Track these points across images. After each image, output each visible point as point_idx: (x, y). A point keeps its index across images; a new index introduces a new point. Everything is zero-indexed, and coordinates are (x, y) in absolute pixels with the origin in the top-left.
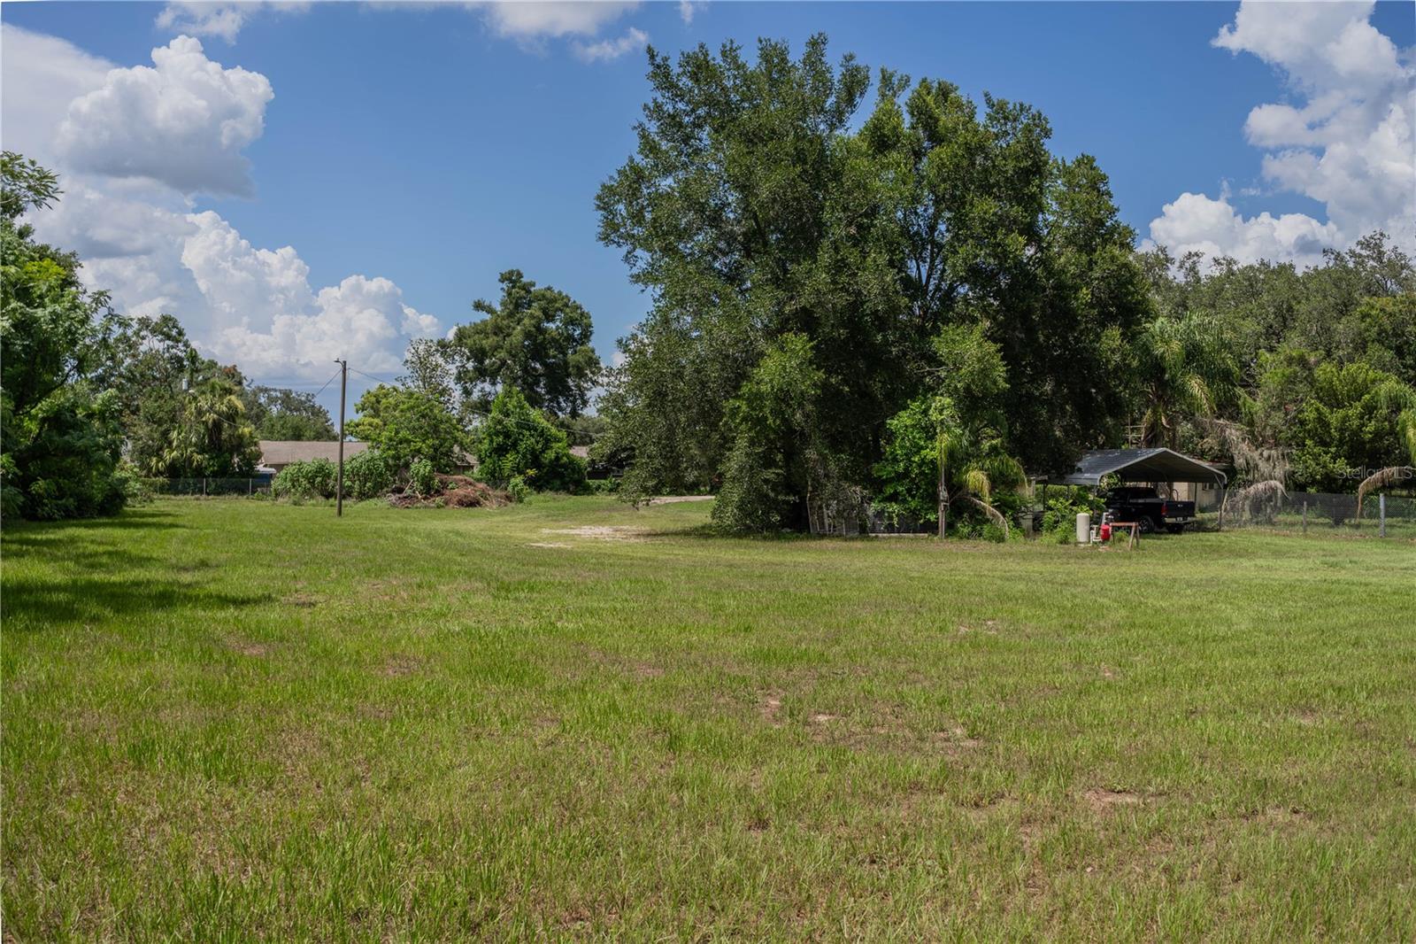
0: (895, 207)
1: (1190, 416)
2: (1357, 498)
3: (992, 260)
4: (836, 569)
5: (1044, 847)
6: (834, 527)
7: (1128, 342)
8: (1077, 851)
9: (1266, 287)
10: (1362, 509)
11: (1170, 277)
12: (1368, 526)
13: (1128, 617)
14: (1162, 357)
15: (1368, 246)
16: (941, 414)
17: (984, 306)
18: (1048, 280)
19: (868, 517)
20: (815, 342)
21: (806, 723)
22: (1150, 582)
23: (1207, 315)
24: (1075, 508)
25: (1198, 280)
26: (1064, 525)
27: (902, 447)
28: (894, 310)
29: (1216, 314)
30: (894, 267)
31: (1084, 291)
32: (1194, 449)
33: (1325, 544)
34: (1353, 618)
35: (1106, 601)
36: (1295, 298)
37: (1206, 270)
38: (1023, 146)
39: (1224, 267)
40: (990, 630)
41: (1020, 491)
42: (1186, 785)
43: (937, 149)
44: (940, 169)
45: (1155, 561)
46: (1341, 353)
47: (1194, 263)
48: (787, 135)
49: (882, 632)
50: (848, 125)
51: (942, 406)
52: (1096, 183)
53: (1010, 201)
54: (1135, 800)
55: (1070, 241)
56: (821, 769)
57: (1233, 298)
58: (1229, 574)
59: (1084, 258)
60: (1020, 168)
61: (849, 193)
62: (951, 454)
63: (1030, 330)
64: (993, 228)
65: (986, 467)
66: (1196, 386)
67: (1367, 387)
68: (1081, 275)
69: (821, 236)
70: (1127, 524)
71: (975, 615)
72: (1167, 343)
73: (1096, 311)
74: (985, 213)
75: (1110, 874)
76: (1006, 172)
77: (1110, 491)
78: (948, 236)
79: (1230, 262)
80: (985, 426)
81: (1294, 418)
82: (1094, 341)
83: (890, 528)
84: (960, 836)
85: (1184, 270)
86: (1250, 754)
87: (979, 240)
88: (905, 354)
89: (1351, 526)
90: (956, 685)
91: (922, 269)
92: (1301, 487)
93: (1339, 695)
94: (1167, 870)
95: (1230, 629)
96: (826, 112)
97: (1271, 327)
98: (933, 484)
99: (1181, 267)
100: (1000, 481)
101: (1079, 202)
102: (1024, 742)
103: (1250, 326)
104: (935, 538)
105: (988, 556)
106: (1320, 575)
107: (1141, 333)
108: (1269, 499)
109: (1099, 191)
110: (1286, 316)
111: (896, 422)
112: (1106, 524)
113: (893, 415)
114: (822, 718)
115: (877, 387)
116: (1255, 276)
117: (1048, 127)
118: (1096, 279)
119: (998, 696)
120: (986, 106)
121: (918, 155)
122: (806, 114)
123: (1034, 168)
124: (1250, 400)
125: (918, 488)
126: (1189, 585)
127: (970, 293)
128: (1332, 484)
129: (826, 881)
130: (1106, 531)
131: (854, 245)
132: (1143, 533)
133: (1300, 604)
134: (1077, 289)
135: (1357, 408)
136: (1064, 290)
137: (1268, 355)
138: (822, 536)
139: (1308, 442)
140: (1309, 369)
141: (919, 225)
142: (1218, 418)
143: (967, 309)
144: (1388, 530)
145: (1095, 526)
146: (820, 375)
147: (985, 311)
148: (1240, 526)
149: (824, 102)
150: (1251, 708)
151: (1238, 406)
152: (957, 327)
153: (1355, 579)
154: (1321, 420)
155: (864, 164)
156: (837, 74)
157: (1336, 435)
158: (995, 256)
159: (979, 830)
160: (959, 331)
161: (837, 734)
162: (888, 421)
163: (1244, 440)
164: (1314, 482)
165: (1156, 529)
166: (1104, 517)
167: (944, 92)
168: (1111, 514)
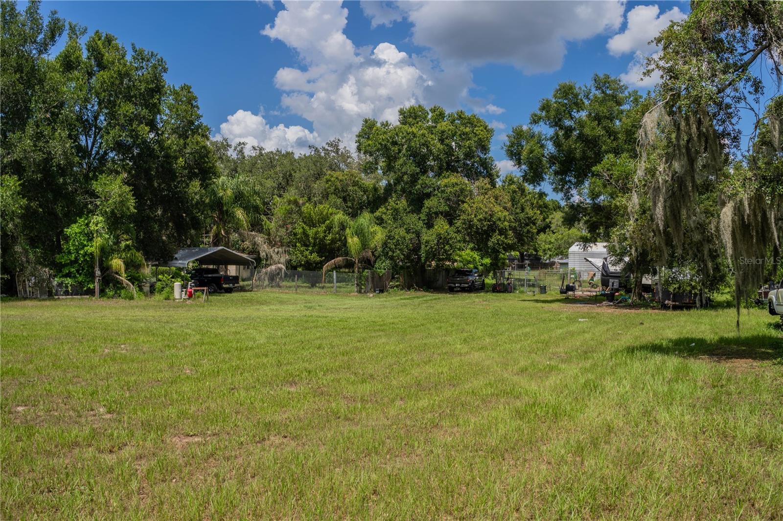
0: (74, 104)
1: (236, 230)
2: (322, 273)
3: (129, 139)
4: (33, 318)
5: (149, 471)
6: (33, 293)
7: (204, 189)
8: (167, 471)
9: (279, 163)
10: (325, 279)
11: (229, 155)
12: (328, 287)
13: (200, 339)
14: (222, 198)
15: (332, 145)
16: (97, 226)
17: (124, 165)
18: (161, 153)
19: (53, 286)
20: (22, 181)
21: (10, 412)
22: (214, 320)
23: (247, 176)
24: (173, 280)
25: (244, 157)
26: (167, 289)
27: (73, 245)
28: (71, 164)
29: (252, 176)
30: (71, 139)
31: (181, 159)
32: (239, 248)
33: (306, 297)
34: (318, 334)
35: (189, 331)
36: (293, 170)
37: (248, 152)
38: (151, 76)
39: (258, 151)
40: (123, 350)
41: (142, 271)
42: (228, 429)
43: (102, 72)
44: (102, 84)
45: (217, 308)
46: (316, 199)
47: (242, 148)
48: (13, 54)
49: (59, 355)
50: (50, 52)
51: (97, 222)
52: (191, 101)
53: (142, 106)
54: (200, 439)
55: (174, 131)
56: (19, 439)
57: (262, 168)
58: (255, 314)
59: (182, 141)
60: (148, 88)
61: (48, 92)
62: (102, 249)
63: (150, 180)
64: (131, 121)
65: (123, 257)
66: (240, 214)
67: (328, 217)
68: (180, 151)
69: (28, 117)
70: (202, 288)
71: (114, 342)
72: (225, 190)
73: (187, 171)
74: (127, 112)
75: (186, 482)
76: (141, 89)
77: (193, 270)
78: (105, 123)
79: (261, 149)
80: (123, 233)
81: (291, 232)
82: (185, 187)
83: (67, 293)
84: (100, 470)
85: (236, 152)
86: (262, 409)
87: (123, 128)
88: (76, 190)
89: (320, 287)
90: (101, 383)
91: (89, 141)
92: (294, 268)
93: (309, 375)
94: (217, 475)
95: (254, 343)
96: (37, 43)
97: (281, 184)
98: (92, 267)
99: (235, 150)
100: (130, 265)
101: (181, 110)
102: (139, 413)
103: (269, 183)
104: (94, 298)
105: (124, 308)
106: (303, 313)
107: (211, 184)
108: (278, 274)
109: (192, 105)
110: (288, 179)
111: (70, 230)
112: (190, 288)
113: (68, 226)
114: (20, 409)
115: (59, 209)
116: (273, 157)
117: (166, 66)
118: (188, 153)
119: (125, 388)
120: (132, 51)
121: (90, 74)
122: (25, 42)
123: (157, 89)
124: (268, 222)
125: (83, 269)
126: (235, 320)
127: (116, 157)
128: (310, 266)
129: (21, 506)
130: (190, 292)
131: (49, 125)
132: (211, 293)
133: (292, 328)
134: (176, 158)
135: (323, 227)
136: (169, 158)
137: (278, 199)
138: (25, 299)
139: (298, 244)
140: (299, 207)
141: (88, 116)
142: (252, 231)
143: (114, 166)
144: (338, 289)
145: (184, 290)
146: (24, 202)
147: (123, 167)
148: (263, 289)
149: (37, 37)
150: (264, 385)
151: (262, 225)
152: (108, 176)
153: (321, 314)
154: (305, 233)
155: (57, 76)
156: (46, 21)
157: (312, 241)
158: (132, 137)
159: (112, 466)
160: (108, 178)
161: (29, 417)
162: (65, 230)
163: (265, 243)
164: (301, 265)
165: (218, 291)
166: (189, 285)
167: (109, 40)
168: (193, 283)
